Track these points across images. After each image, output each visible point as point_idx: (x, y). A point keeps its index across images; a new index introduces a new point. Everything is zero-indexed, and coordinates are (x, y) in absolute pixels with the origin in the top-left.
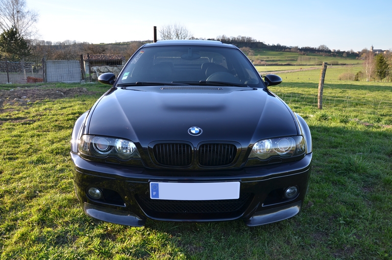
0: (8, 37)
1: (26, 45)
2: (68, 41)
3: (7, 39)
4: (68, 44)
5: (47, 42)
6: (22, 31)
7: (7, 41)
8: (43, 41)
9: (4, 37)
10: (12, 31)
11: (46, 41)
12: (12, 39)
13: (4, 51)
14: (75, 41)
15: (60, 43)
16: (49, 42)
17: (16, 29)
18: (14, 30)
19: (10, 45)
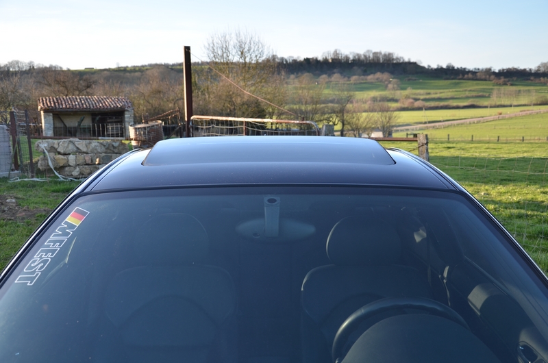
2: (17, 62)
4: (17, 69)
14: (31, 62)
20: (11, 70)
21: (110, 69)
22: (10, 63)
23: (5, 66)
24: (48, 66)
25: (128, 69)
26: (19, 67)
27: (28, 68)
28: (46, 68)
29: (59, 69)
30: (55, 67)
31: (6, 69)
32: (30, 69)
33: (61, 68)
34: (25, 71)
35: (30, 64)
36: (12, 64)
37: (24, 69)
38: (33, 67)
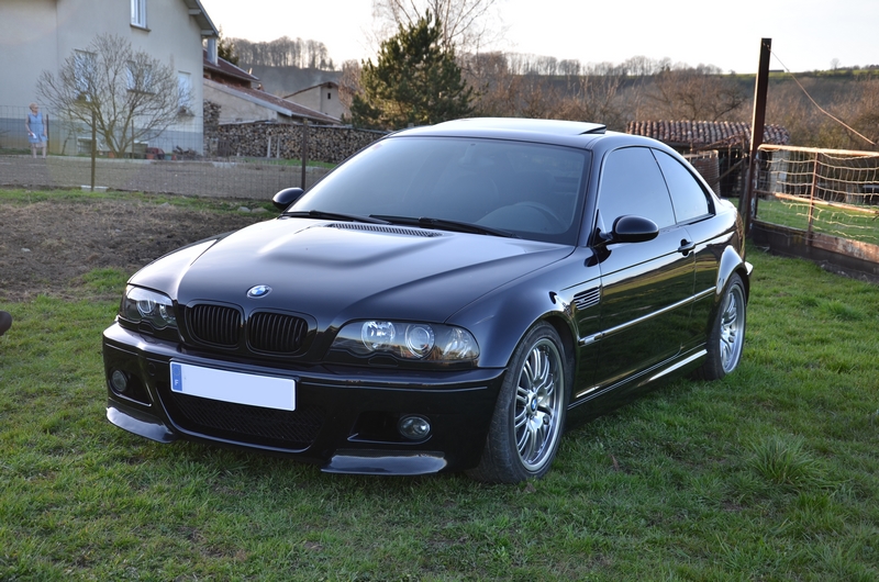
0: (408, 50)
1: (459, 79)
2: (642, 60)
3: (403, 55)
4: (639, 73)
5: (565, 65)
6: (459, 29)
7: (401, 63)
8: (552, 62)
9: (397, 47)
10: (424, 30)
11: (559, 60)
12: (417, 58)
13: (389, 98)
14: (667, 59)
15: (610, 70)
16: (571, 63)
17: (438, 23)
18: (432, 25)
19: (410, 79)
20: (629, 74)
21: (816, 72)
22: (628, 62)
23: (619, 67)
24: (695, 67)
25: (855, 72)
26: (643, 68)
27: (659, 71)
28: (691, 70)
29: (715, 73)
30: (708, 69)
31: (621, 73)
32: (662, 73)
33: (719, 70)
34: (653, 76)
35: (663, 63)
36: (632, 64)
37: (651, 73)
38: (668, 69)
